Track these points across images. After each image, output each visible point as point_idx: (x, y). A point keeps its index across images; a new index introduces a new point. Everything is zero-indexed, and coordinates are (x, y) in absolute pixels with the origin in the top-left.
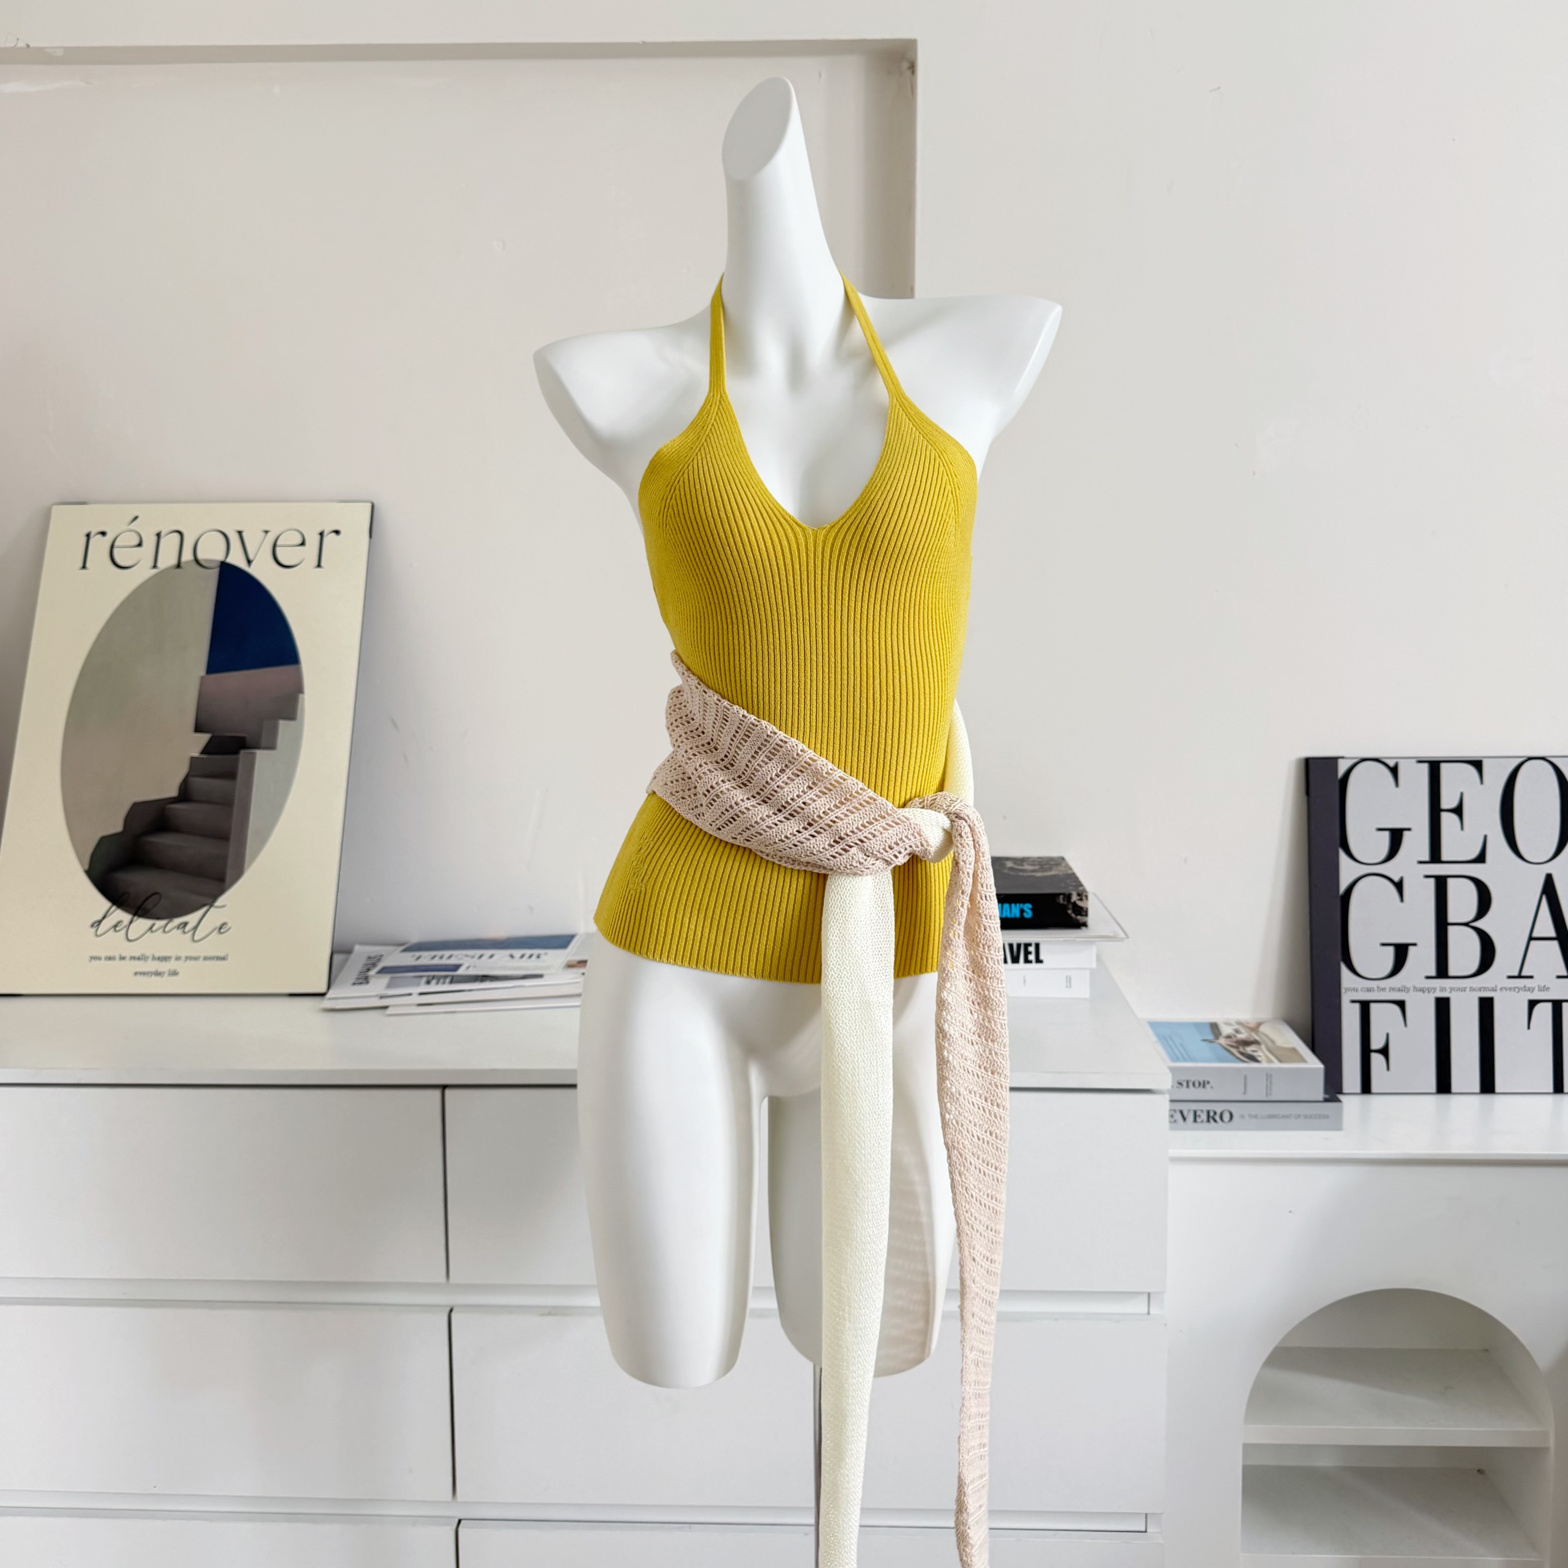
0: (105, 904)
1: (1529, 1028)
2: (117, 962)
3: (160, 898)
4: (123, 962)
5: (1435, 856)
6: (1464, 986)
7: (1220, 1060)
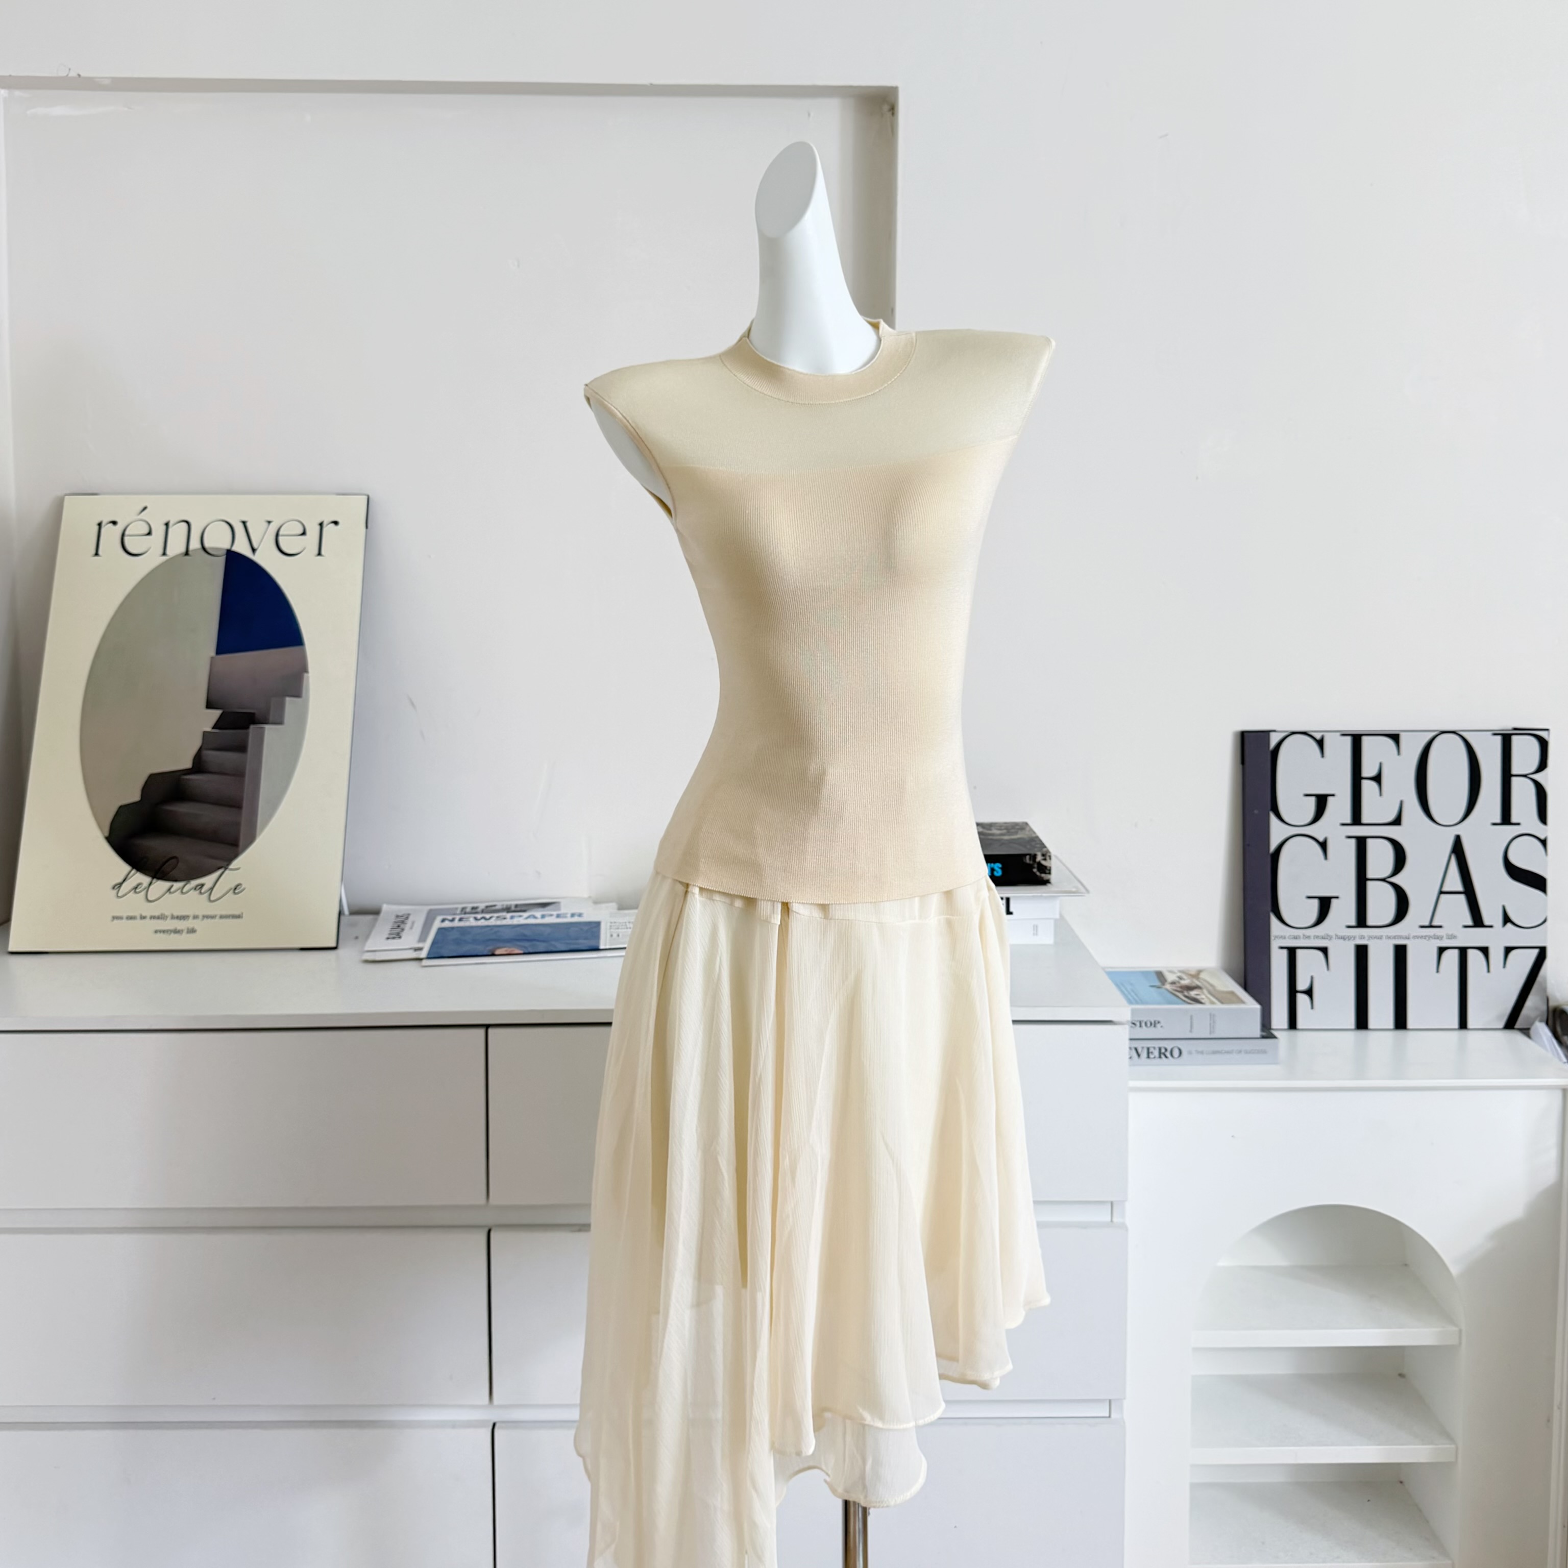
0: (125, 868)
1: (1438, 971)
2: (138, 922)
3: (178, 863)
4: (143, 921)
5: (1356, 819)
6: (1382, 934)
7: (1170, 1003)
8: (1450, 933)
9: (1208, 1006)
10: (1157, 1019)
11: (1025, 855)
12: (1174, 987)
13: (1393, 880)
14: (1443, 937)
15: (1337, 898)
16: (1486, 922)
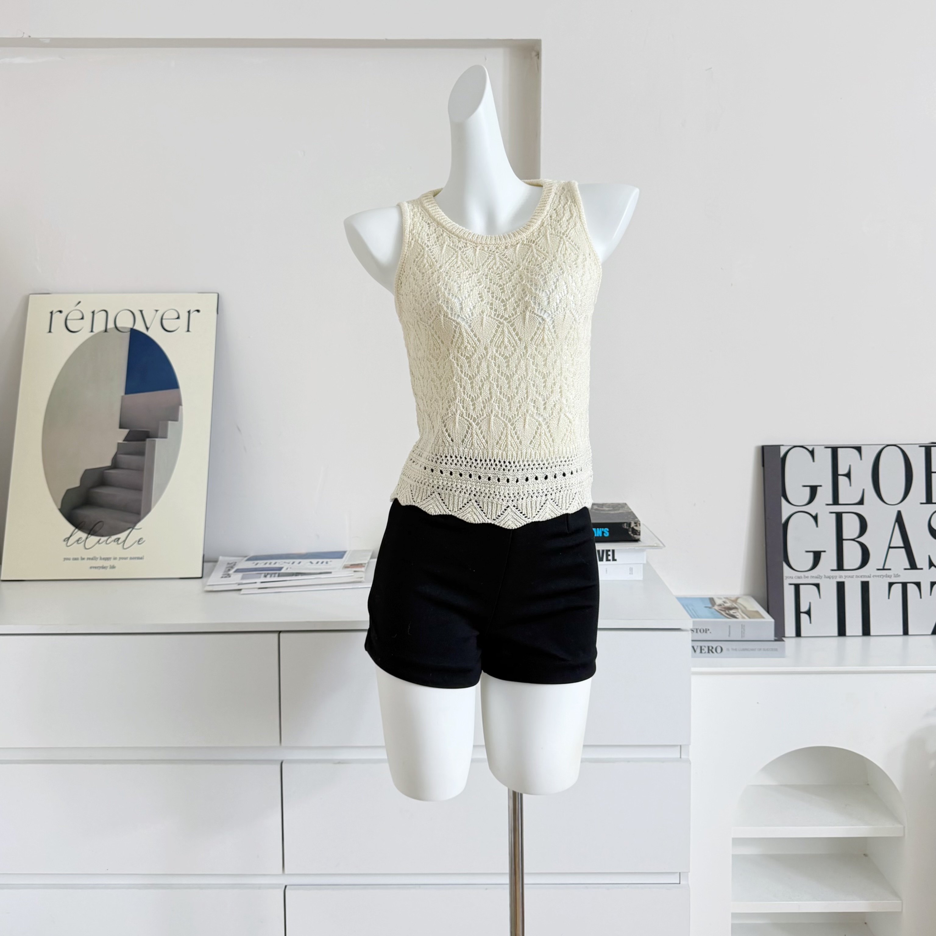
1: (889, 598)
2: (80, 562)
3: (103, 524)
4: (83, 561)
5: (836, 501)
6: (853, 575)
7: (717, 618)
8: (896, 573)
9: (740, 620)
10: (707, 628)
11: (624, 523)
12: (720, 608)
13: (859, 540)
14: (891, 576)
15: (825, 551)
16: (918, 567)
